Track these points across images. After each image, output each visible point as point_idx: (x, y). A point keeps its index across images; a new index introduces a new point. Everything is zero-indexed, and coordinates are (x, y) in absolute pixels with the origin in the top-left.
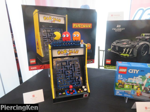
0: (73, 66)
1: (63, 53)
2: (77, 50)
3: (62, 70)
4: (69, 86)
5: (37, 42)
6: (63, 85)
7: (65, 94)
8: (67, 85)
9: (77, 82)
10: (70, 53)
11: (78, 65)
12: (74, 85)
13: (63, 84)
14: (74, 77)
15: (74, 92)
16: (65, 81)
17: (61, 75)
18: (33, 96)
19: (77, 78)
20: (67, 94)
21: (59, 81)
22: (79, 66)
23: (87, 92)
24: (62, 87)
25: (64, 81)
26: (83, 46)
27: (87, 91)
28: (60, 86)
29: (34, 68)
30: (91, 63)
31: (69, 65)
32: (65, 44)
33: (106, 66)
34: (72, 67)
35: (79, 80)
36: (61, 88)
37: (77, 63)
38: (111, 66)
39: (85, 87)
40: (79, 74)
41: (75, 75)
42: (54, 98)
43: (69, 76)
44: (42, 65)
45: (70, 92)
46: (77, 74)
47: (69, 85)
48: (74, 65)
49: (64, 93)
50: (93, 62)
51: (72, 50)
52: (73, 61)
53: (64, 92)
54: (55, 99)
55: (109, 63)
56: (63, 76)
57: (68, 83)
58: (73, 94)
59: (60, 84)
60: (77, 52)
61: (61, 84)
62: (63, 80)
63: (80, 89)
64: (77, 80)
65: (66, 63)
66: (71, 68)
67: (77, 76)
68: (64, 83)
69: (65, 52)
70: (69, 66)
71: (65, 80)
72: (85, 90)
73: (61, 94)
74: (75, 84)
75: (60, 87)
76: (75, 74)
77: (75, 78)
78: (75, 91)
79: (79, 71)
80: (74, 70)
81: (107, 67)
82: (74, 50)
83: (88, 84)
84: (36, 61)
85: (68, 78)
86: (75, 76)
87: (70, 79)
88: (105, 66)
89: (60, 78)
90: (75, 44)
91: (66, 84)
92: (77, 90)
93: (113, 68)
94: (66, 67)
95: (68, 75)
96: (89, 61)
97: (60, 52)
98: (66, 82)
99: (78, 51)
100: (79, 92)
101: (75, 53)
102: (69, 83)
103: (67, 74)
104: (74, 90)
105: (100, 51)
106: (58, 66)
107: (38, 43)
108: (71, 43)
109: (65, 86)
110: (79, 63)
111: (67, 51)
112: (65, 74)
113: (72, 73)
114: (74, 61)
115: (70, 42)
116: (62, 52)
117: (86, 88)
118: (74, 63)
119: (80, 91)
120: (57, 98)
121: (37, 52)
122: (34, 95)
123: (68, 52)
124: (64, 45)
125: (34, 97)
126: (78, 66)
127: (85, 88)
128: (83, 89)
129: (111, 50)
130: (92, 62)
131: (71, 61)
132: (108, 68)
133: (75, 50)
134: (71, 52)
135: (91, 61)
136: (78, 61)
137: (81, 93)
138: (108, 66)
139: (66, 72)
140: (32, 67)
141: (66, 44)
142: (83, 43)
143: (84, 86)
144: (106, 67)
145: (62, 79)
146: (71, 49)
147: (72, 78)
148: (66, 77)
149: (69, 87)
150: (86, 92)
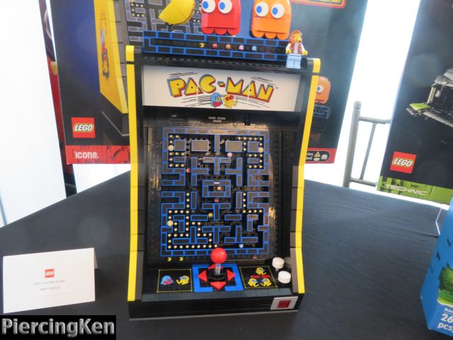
0: (240, 161)
1: (197, 91)
2: (266, 86)
3: (189, 175)
4: (213, 247)
5: (103, 44)
6: (188, 241)
7: (187, 287)
8: (202, 246)
9: (253, 235)
10: (231, 98)
11: (262, 158)
12: (237, 246)
13: (184, 236)
14: (241, 212)
15: (230, 278)
16: (196, 225)
17: (182, 195)
18: (49, 273)
19: (252, 219)
20: (197, 288)
21: (170, 223)
22: (269, 162)
23: (292, 290)
24: (178, 248)
25: (190, 225)
26: (298, 66)
27: (290, 285)
28: (171, 244)
29: (87, 155)
30: (322, 161)
31: (224, 153)
32: (208, 45)
33: (390, 180)
34: (233, 165)
35: (259, 228)
36: (175, 253)
37: (261, 150)
38: (414, 184)
39: (285, 264)
40: (265, 200)
41: (246, 203)
42: (131, 296)
43: (217, 206)
44: (120, 147)
45: (212, 277)
46: (256, 199)
47: (212, 243)
48: (244, 155)
49: (184, 280)
50: (330, 160)
51: (242, 81)
52: (242, 140)
53: (187, 274)
54: (137, 301)
55: (404, 168)
56: (189, 203)
57: (207, 236)
58: (223, 289)
59: (172, 237)
60: (266, 97)
61: (178, 236)
62: (189, 220)
63: (260, 271)
64: (250, 229)
65: (212, 145)
66: (229, 172)
67: (253, 210)
68: (189, 232)
69: (205, 86)
70: (221, 160)
71: (196, 222)
72: (284, 277)
73: (172, 281)
74: (241, 246)
75: (172, 248)
76: (246, 197)
77: (245, 216)
78: (235, 275)
79: (265, 189)
80: (245, 183)
81: (393, 187)
82: (253, 82)
83: (298, 253)
84: (97, 129)
85: (211, 211)
86: (246, 208)
87: (223, 218)
88: (384, 180)
89: (173, 210)
90: (258, 50)
91: (201, 242)
92: (248, 272)
93: (418, 192)
94: (206, 160)
95: (212, 200)
96: (315, 153)
97: (181, 85)
98: (200, 232)
99: (270, 89)
100: (252, 282)
101: (256, 97)
102: (212, 237)
103: (208, 195)
104: (231, 269)
105: (360, 122)
106: (174, 151)
107: (105, 52)
108: (241, 47)
109: (196, 248)
110: (271, 152)
111: (215, 84)
112: (200, 194)
113: (234, 196)
114: (246, 138)
115: (236, 39)
116: (191, 84)
117: (290, 271)
118: (246, 147)
119: (260, 279)
120: (144, 300)
121: (102, 91)
122: (52, 270)
123: (221, 91)
124: (202, 52)
125: (52, 276)
126: (262, 164)
127: (286, 268)
128: (273, 273)
129: (423, 110)
130: (324, 157)
131: (233, 138)
132: (398, 188)
133: (258, 84)
134: (237, 89)
135: (322, 153)
136: (267, 141)
137: (261, 287)
138: (398, 181)
139: (205, 186)
140: (78, 151)
141: (215, 45)
142: (299, 48)
143: (282, 257)
144: (388, 185)
145: (184, 213)
146: (236, 77)
147: (227, 217)
148: (204, 206)
149: (210, 252)
150: (287, 291)
